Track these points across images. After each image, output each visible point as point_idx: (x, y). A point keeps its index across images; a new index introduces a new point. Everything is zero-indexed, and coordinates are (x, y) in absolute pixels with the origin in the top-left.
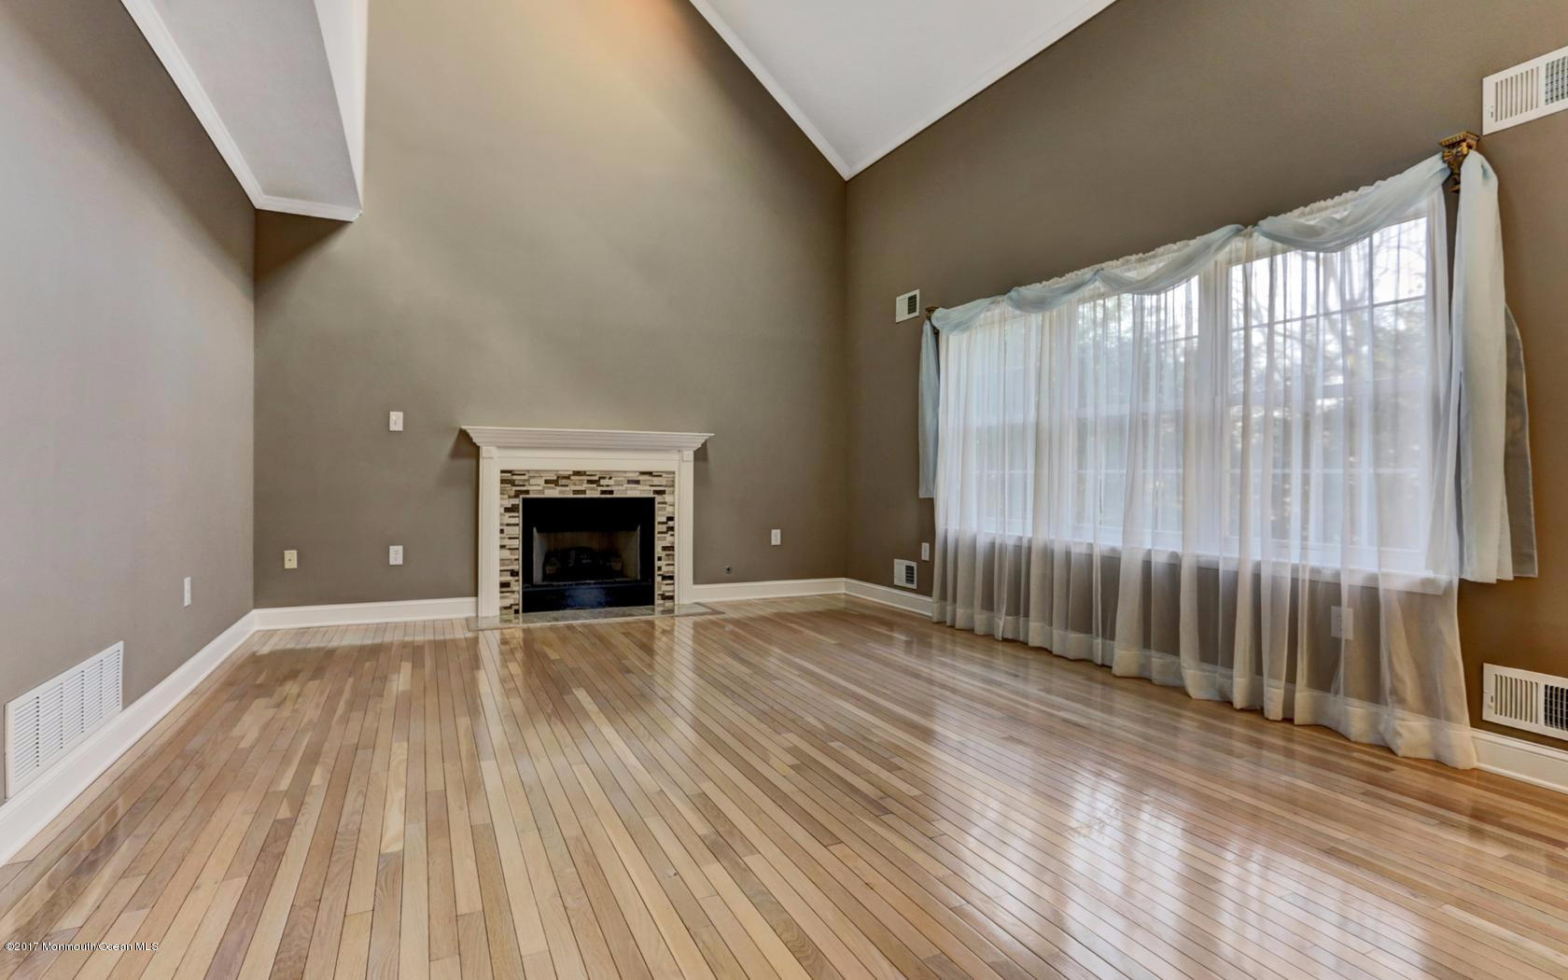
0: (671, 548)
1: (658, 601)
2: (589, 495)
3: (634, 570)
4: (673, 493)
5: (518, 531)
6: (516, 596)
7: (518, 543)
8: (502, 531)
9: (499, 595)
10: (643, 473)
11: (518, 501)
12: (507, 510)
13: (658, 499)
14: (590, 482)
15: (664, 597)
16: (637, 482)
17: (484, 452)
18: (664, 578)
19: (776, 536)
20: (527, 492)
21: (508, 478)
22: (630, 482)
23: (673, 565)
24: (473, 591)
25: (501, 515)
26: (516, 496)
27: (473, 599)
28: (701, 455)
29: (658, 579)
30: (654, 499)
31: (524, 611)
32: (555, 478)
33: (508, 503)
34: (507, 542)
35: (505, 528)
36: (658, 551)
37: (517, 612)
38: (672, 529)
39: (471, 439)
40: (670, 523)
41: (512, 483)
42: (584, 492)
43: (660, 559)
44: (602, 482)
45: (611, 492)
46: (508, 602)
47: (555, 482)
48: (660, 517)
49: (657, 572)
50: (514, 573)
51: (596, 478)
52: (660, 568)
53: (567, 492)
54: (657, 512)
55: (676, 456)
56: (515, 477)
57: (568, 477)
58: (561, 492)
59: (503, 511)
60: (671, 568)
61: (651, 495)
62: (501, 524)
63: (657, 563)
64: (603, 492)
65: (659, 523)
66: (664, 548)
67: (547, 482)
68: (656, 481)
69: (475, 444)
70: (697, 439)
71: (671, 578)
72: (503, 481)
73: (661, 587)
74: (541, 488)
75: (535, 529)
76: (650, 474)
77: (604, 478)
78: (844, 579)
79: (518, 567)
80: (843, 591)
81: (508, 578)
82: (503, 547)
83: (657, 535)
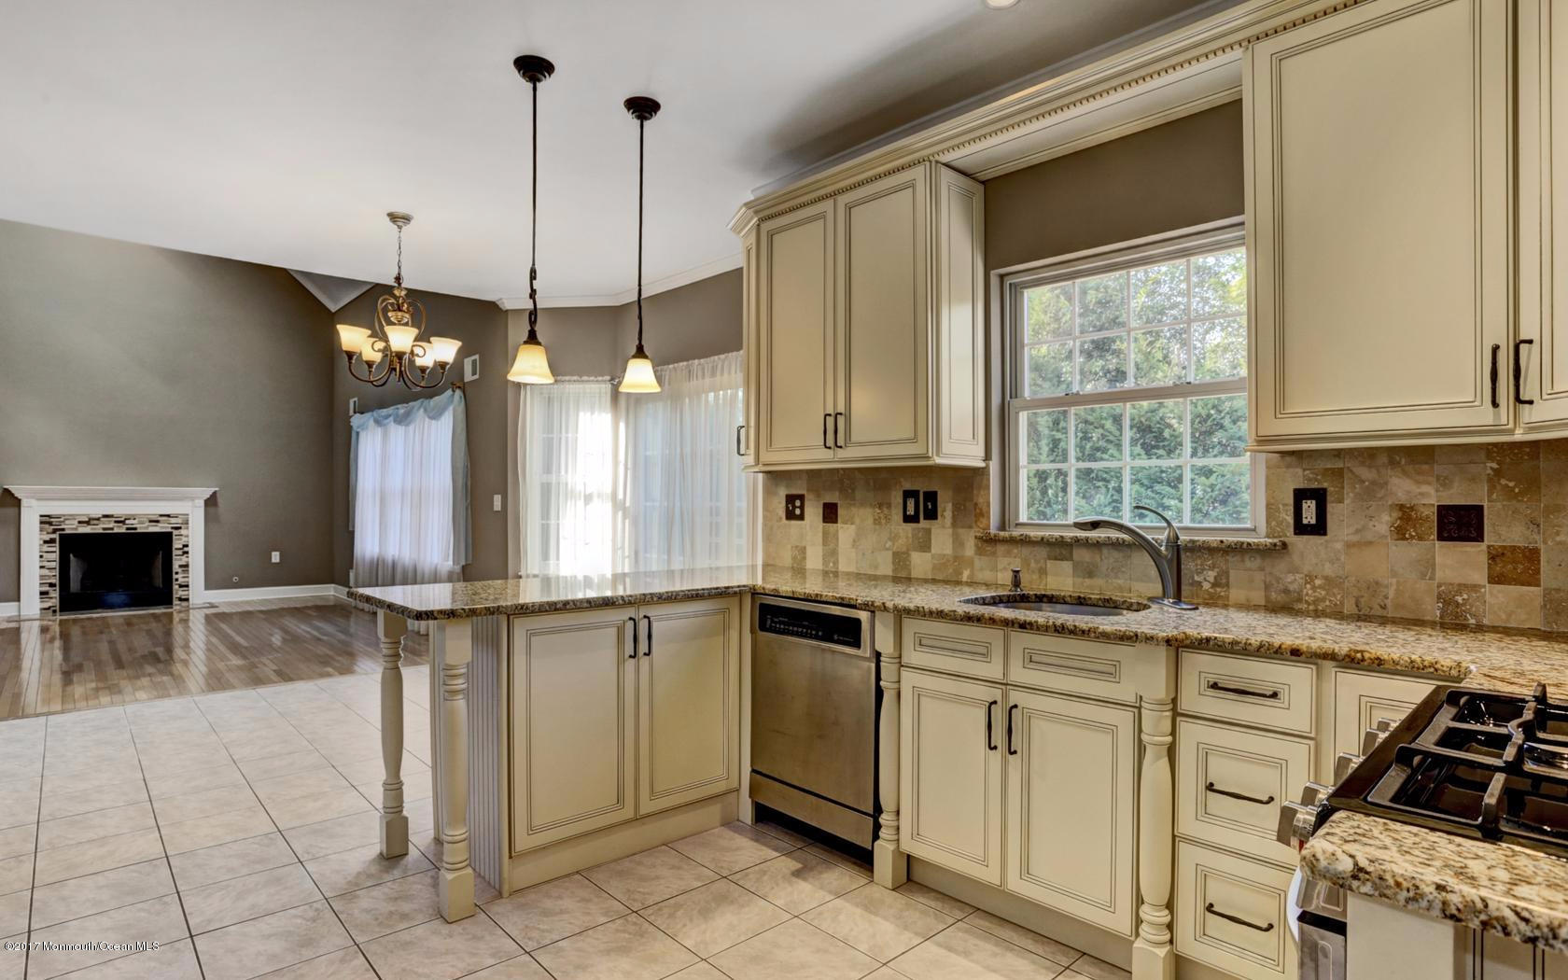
0: (187, 566)
1: (176, 602)
2: (116, 530)
3: (159, 582)
4: (187, 528)
5: (56, 556)
6: (54, 600)
7: (55, 565)
8: (41, 557)
9: (39, 600)
10: (161, 516)
11: (56, 536)
12: (45, 542)
13: (175, 532)
14: (116, 522)
15: (180, 599)
16: (158, 521)
17: (24, 503)
18: (181, 586)
19: (276, 557)
20: (63, 530)
21: (46, 520)
22: (151, 521)
23: (188, 577)
24: (16, 597)
25: (41, 545)
26: (54, 531)
27: (17, 603)
28: (211, 502)
29: (176, 587)
30: (171, 533)
31: (61, 611)
32: (87, 519)
33: (47, 537)
34: (44, 564)
35: (44, 554)
36: (176, 567)
37: (55, 611)
38: (187, 553)
39: (13, 495)
40: (186, 549)
41: (50, 524)
42: (112, 529)
43: (177, 573)
44: (127, 522)
45: (135, 529)
46: (46, 605)
47: (88, 523)
48: (177, 544)
49: (174, 582)
50: (52, 585)
51: (122, 519)
52: (177, 580)
53: (98, 529)
54: (174, 541)
55: (190, 504)
56: (52, 520)
57: (98, 519)
58: (92, 529)
59: (42, 542)
60: (186, 579)
61: (170, 530)
62: (41, 552)
63: (175, 576)
64: (128, 529)
65: (176, 549)
66: (181, 566)
67: (80, 522)
68: (173, 520)
69: (16, 498)
70: (207, 492)
71: (187, 586)
72: (41, 523)
73: (178, 592)
74: (74, 526)
75: (71, 555)
76: (168, 516)
77: (129, 519)
78: (333, 585)
79: (56, 581)
80: (332, 593)
81: (46, 588)
82: (42, 567)
83: (174, 557)
